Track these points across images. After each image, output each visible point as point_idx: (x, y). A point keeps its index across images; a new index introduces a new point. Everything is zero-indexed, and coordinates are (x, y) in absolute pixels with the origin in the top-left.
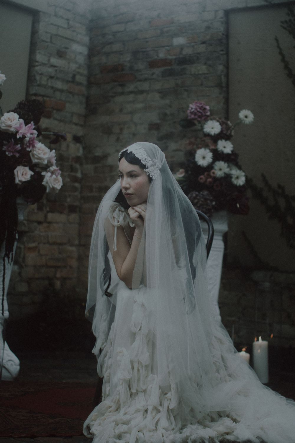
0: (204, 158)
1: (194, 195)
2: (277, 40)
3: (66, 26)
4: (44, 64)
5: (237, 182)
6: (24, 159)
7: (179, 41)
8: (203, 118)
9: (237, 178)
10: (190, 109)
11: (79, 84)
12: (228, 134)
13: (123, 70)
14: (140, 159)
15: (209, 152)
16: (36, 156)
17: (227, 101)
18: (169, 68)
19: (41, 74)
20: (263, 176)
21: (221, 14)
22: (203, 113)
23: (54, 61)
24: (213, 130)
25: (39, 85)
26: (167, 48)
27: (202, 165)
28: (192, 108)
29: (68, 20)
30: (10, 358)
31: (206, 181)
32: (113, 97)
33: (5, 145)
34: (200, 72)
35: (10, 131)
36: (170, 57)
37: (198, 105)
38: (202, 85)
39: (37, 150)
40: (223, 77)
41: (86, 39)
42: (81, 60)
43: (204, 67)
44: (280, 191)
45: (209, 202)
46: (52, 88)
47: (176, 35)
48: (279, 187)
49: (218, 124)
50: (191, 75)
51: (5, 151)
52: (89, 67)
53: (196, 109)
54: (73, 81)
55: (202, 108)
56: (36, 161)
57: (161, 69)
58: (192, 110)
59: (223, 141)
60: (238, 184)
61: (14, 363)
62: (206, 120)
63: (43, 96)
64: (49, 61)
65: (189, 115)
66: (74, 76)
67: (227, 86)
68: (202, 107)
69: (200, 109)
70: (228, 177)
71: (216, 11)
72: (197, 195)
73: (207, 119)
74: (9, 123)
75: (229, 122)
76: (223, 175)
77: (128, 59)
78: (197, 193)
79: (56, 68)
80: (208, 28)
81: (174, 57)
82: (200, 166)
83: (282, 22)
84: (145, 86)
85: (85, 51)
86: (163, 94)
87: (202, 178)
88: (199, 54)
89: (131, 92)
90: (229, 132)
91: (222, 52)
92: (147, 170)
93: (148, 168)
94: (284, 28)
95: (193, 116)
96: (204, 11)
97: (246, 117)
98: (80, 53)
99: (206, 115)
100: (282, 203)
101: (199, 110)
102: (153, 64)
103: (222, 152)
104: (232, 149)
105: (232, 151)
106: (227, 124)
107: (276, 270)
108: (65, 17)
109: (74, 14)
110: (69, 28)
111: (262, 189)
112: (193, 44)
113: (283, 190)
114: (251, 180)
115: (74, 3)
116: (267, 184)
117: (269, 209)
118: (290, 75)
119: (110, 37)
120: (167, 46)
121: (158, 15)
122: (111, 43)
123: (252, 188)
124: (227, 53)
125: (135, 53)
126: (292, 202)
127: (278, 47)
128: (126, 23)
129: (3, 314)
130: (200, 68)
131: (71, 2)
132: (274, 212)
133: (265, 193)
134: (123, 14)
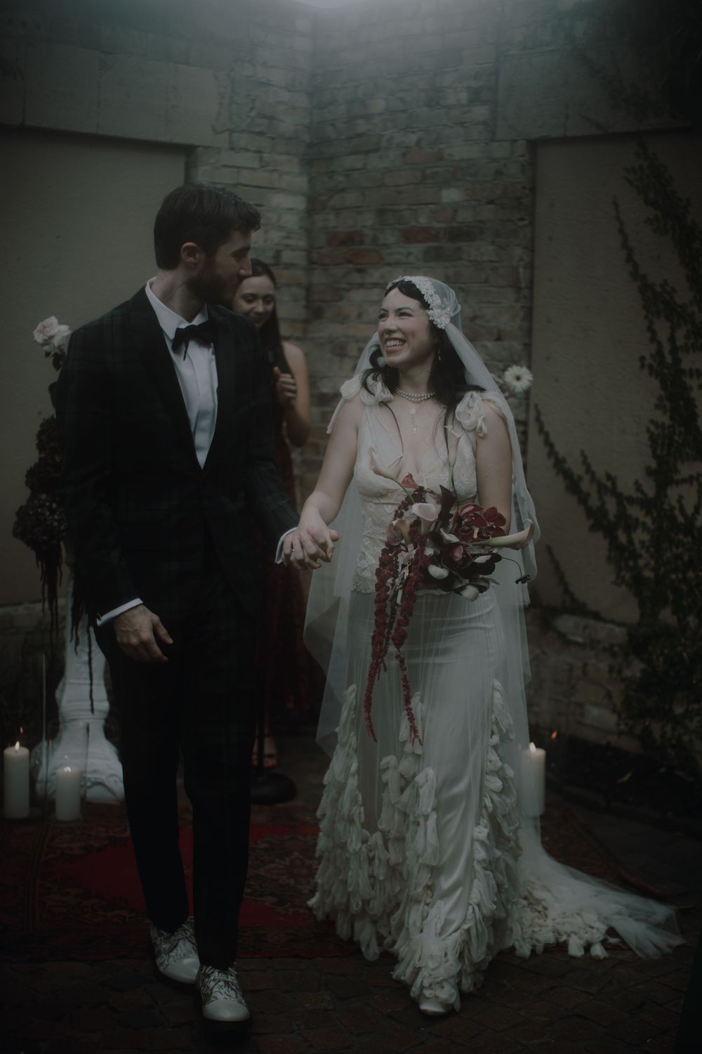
2: (616, 205)
3: (256, 165)
7: (451, 195)
11: (290, 266)
13: (362, 243)
14: (423, 293)
17: (529, 314)
18: (436, 245)
20: (583, 455)
21: (521, 147)
26: (431, 206)
29: (259, 152)
32: (348, 290)
34: (485, 258)
36: (437, 225)
38: (486, 281)
40: (521, 270)
41: (302, 182)
42: (291, 221)
43: (491, 248)
44: (609, 484)
47: (446, 184)
48: (609, 477)
50: (470, 261)
52: (309, 232)
54: (277, 262)
57: (422, 246)
66: (278, 254)
71: (514, 141)
77: (369, 223)
80: (499, 173)
81: (443, 225)
83: (626, 170)
85: (300, 203)
88: (483, 222)
89: (374, 285)
91: (521, 223)
92: (430, 312)
93: (432, 309)
94: (629, 181)
96: (492, 140)
97: (518, 378)
98: (290, 210)
100: (611, 506)
102: (409, 236)
107: (597, 616)
108: (253, 149)
109: (273, 139)
110: (263, 167)
111: (580, 478)
112: (473, 203)
113: (614, 484)
114: (564, 461)
115: (271, 118)
116: (589, 470)
117: (590, 512)
118: (635, 274)
119: (341, 178)
120: (432, 204)
121: (418, 142)
122: (343, 190)
123: (566, 474)
124: (532, 223)
125: (381, 212)
126: (628, 506)
127: (618, 218)
128: (367, 153)
129: (92, 710)
130: (484, 250)
131: (264, 117)
132: (598, 520)
133: (586, 485)
134: (360, 135)
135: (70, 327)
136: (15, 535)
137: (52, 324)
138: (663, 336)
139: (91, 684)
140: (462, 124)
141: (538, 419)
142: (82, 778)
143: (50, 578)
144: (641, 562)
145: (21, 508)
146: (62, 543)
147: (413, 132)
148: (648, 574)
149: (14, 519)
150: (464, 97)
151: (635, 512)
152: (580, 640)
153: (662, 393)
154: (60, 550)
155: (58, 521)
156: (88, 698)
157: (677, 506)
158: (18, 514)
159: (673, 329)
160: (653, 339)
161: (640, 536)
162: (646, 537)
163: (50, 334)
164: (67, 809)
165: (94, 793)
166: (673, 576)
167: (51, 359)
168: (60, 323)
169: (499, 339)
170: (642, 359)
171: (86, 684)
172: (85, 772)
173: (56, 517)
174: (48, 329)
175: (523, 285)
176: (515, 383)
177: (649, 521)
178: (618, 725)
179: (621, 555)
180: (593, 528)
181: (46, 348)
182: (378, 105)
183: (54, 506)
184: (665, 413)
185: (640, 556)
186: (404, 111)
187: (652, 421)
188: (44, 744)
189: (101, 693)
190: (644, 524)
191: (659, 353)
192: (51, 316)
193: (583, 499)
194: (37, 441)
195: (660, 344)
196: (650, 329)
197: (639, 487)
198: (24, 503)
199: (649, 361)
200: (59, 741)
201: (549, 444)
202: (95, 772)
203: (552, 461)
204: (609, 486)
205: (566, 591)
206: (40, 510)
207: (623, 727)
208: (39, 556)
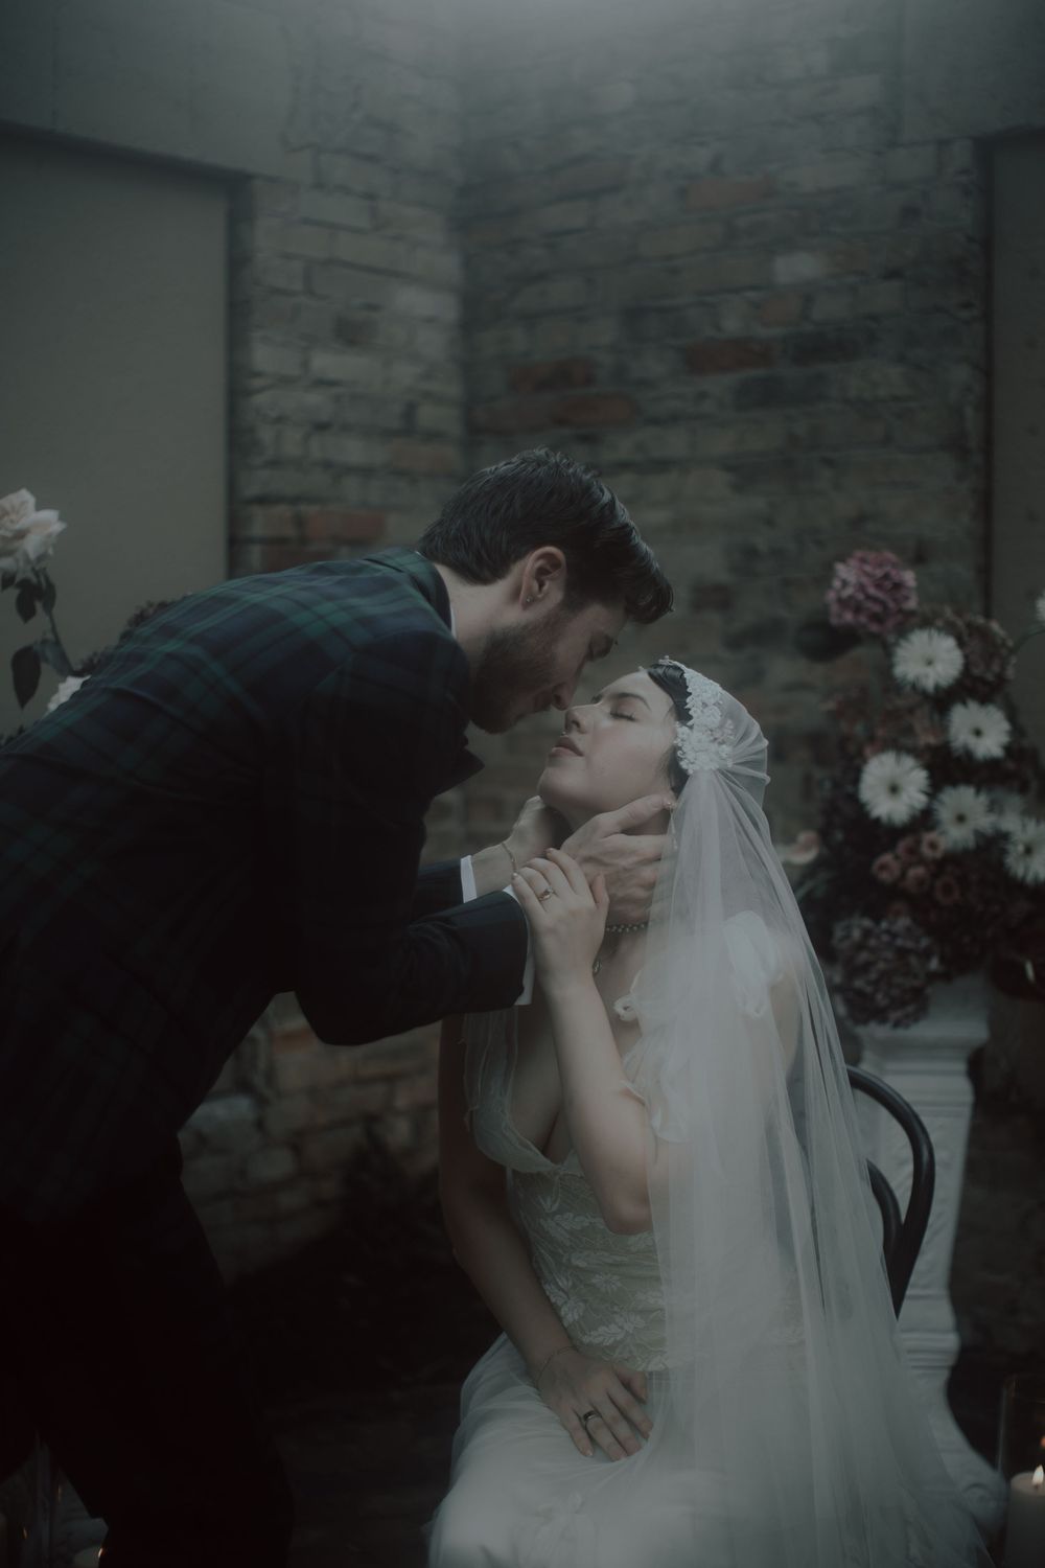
0: (894, 789)
1: (856, 934)
3: (365, 223)
4: (285, 381)
5: (1027, 869)
7: (798, 267)
8: (890, 623)
9: (1028, 851)
10: (837, 584)
11: (433, 436)
12: (990, 677)
13: (590, 380)
15: (912, 769)
17: (986, 505)
18: (764, 374)
19: (280, 420)
21: (961, 154)
22: (891, 605)
23: (326, 362)
24: (930, 671)
25: (274, 463)
26: (751, 295)
27: (884, 819)
28: (845, 584)
29: (370, 196)
31: (903, 874)
34: (882, 392)
36: (765, 333)
37: (868, 568)
40: (969, 412)
41: (448, 265)
42: (434, 344)
43: (896, 372)
45: (913, 960)
46: (327, 465)
47: (785, 244)
49: (949, 643)
52: (469, 369)
53: (861, 587)
54: (408, 425)
55: (888, 585)
57: (731, 378)
58: (849, 591)
59: (973, 706)
60: (1030, 878)
62: (903, 631)
63: (295, 500)
64: (305, 364)
65: (835, 608)
66: (410, 411)
67: (988, 442)
68: (886, 576)
69: (878, 586)
70: (992, 845)
71: (943, 143)
72: (867, 933)
73: (907, 623)
75: (995, 626)
76: (971, 843)
77: (606, 339)
78: (867, 923)
79: (337, 390)
81: (779, 331)
82: (877, 820)
84: (676, 443)
85: (446, 308)
86: (744, 473)
87: (887, 865)
88: (873, 317)
89: (624, 466)
90: (996, 668)
91: (964, 314)
92: (683, 730)
95: (849, 617)
96: (892, 145)
98: (430, 320)
99: (900, 611)
101: (872, 591)
102: (699, 359)
103: (968, 754)
104: (1005, 739)
105: (1008, 749)
106: (984, 634)
108: (359, 189)
109: (394, 171)
110: (378, 228)
112: (851, 279)
115: (392, 128)
119: (537, 252)
120: (753, 288)
121: (715, 164)
122: (542, 277)
124: (987, 314)
125: (631, 316)
128: (594, 195)
130: (879, 375)
131: (378, 125)
135: (61, 519)
137: (22, 504)
140: (817, 118)
147: (703, 144)
150: (820, 60)
163: (17, 527)
167: (13, 593)
168: (39, 507)
174: (13, 517)
175: (969, 443)
181: (6, 563)
192: (16, 489)
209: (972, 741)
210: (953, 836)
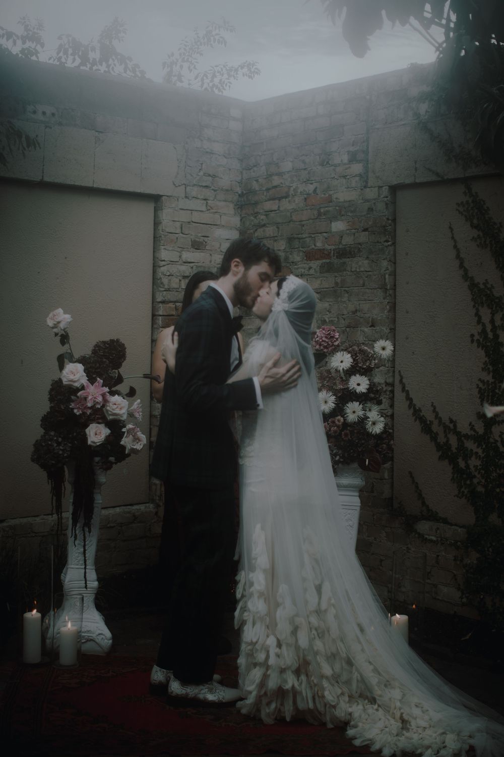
0: (326, 402)
2: (451, 229)
3: (204, 208)
4: (173, 262)
5: (373, 429)
6: (97, 416)
7: (338, 226)
8: (331, 349)
9: (374, 423)
15: (331, 396)
16: (110, 413)
17: (393, 307)
18: (328, 261)
19: (170, 275)
20: (433, 405)
21: (385, 191)
22: (331, 343)
23: (188, 255)
24: (341, 365)
25: (168, 290)
28: (317, 336)
29: (206, 200)
30: (100, 632)
31: (330, 430)
33: (73, 401)
34: (362, 269)
35: (75, 386)
36: (329, 247)
37: (324, 332)
38: (363, 285)
39: (111, 405)
40: (387, 276)
41: (236, 221)
43: (366, 262)
44: (451, 426)
47: (335, 218)
48: (451, 421)
49: (348, 356)
50: (352, 271)
51: (73, 409)
55: (329, 337)
56: (111, 417)
57: (319, 262)
59: (358, 376)
60: (373, 432)
61: (106, 637)
62: (334, 351)
64: (180, 256)
69: (326, 337)
70: (362, 422)
71: (380, 187)
73: (336, 349)
74: (72, 377)
76: (357, 420)
77: (283, 248)
79: (192, 265)
80: (370, 210)
81: (333, 247)
83: (458, 204)
85: (234, 235)
88: (360, 244)
91: (386, 244)
94: (460, 212)
96: (365, 187)
97: (384, 349)
99: (334, 345)
100: (453, 441)
101: (324, 339)
102: (310, 256)
103: (355, 391)
104: (367, 387)
105: (368, 390)
107: (445, 521)
108: (202, 197)
109: (215, 191)
110: (208, 210)
111: (431, 422)
112: (353, 231)
113: (455, 426)
114: (420, 410)
115: (214, 176)
116: (437, 416)
117: (439, 447)
118: (466, 277)
119: (263, 217)
120: (325, 233)
121: (315, 190)
122: (264, 225)
123: (422, 420)
124: (394, 244)
125: (290, 240)
126: (465, 441)
127: (453, 238)
128: (280, 199)
129: (86, 587)
130: (361, 264)
131: (209, 175)
132: (445, 452)
133: (435, 428)
134: (276, 187)
135: (72, 317)
136: (33, 460)
137: (59, 313)
138: (486, 319)
139: (85, 568)
140: (345, 177)
141: (401, 381)
142: (78, 635)
143: (57, 492)
144: (475, 481)
145: (37, 441)
146: (65, 467)
147: (312, 184)
148: (480, 489)
149: (32, 449)
150: (345, 158)
151: (470, 445)
152: (434, 538)
153: (487, 359)
154: (64, 472)
155: (63, 450)
156: (83, 577)
157: (499, 439)
158: (34, 445)
159: (493, 314)
160: (479, 322)
161: (474, 462)
162: (478, 463)
163: (57, 320)
164: (67, 657)
165: (87, 647)
166: (498, 490)
167: (58, 338)
168: (65, 313)
169: (372, 326)
170: (472, 336)
171: (82, 568)
172: (80, 632)
173: (61, 448)
174: (56, 317)
175: (388, 287)
176: (381, 352)
177: (480, 451)
178: (461, 598)
179: (461, 476)
180: (441, 458)
181: (55, 330)
182: (287, 166)
183: (60, 439)
184: (489, 373)
185: (475, 477)
186: (305, 169)
187: (480, 380)
188: (52, 613)
189: (92, 575)
190: (477, 453)
191: (484, 331)
192: (58, 308)
193: (434, 438)
194: (49, 396)
195: (484, 325)
196: (477, 314)
197: (472, 427)
198: (39, 438)
199: (476, 337)
200: (63, 610)
201: (409, 399)
202: (88, 631)
203: (412, 411)
204: (451, 427)
205: (424, 503)
206: (50, 443)
207: (464, 600)
208: (50, 476)
209: (356, 386)
210: (352, 418)
